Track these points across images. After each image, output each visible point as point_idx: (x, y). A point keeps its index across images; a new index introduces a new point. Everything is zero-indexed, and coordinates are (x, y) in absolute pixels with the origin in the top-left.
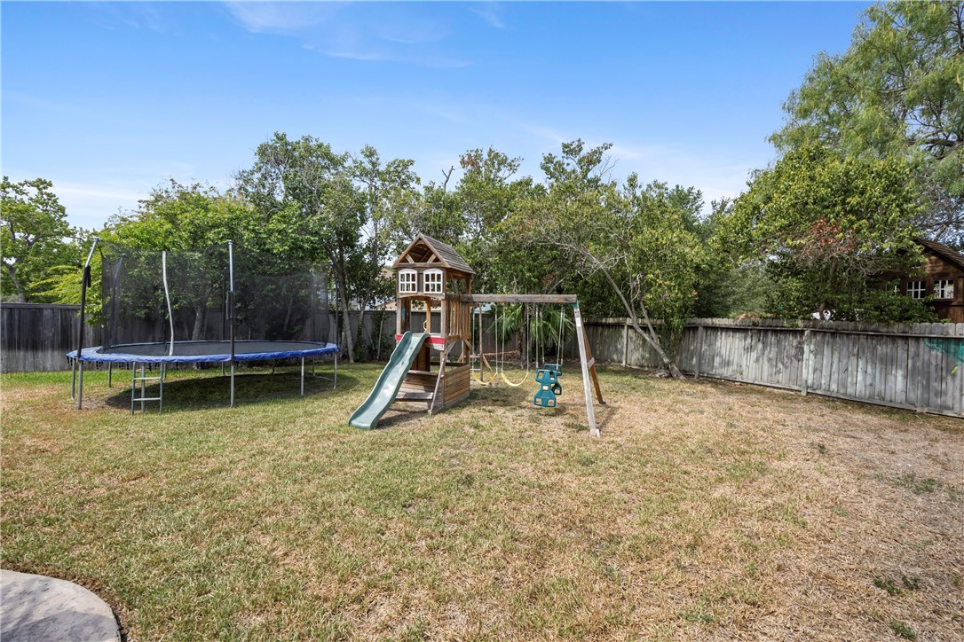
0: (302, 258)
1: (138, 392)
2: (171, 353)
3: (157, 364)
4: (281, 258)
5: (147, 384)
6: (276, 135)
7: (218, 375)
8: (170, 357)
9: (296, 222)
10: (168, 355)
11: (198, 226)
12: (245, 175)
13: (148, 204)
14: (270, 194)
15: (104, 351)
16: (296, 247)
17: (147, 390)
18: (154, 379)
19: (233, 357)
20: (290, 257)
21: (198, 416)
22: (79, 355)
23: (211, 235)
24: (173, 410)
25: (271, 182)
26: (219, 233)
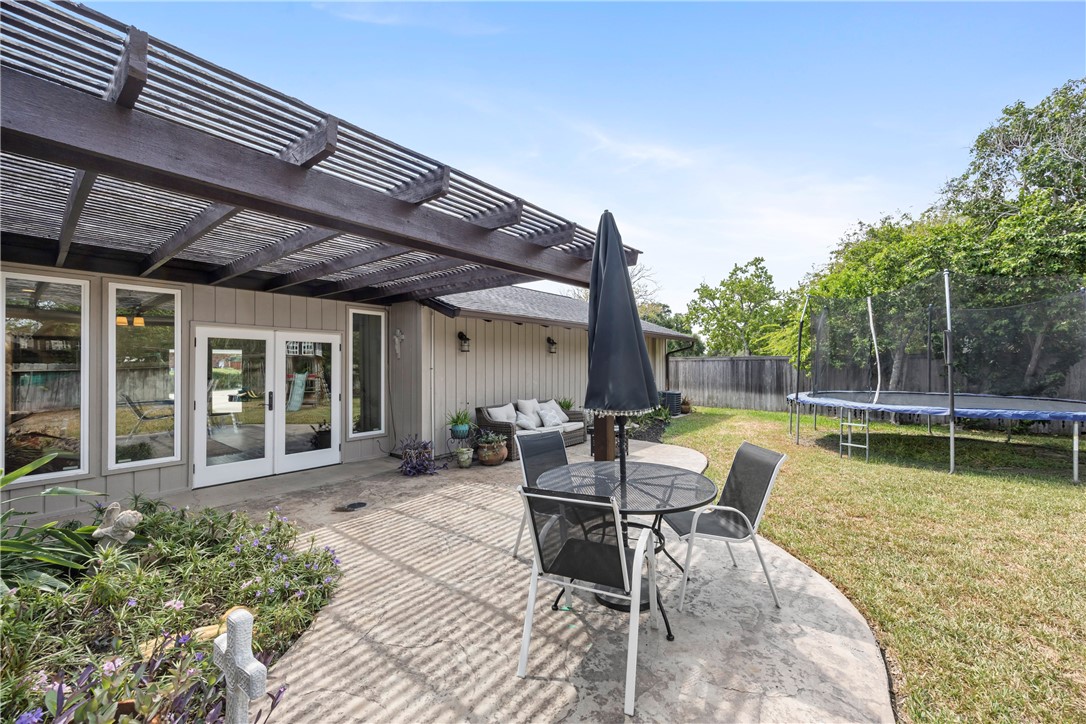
0: (1059, 271)
1: (845, 438)
2: (875, 400)
3: (862, 412)
4: (1017, 279)
5: (854, 430)
6: (1006, 111)
7: (923, 433)
8: (874, 406)
9: (1042, 220)
10: (871, 402)
11: (894, 261)
12: (955, 183)
13: (838, 253)
14: (997, 193)
15: (814, 395)
16: (1045, 255)
17: (853, 435)
18: (858, 427)
19: (953, 411)
20: (1032, 275)
21: (910, 474)
22: (797, 398)
23: (906, 268)
24: (879, 462)
25: (997, 177)
26: (918, 262)
